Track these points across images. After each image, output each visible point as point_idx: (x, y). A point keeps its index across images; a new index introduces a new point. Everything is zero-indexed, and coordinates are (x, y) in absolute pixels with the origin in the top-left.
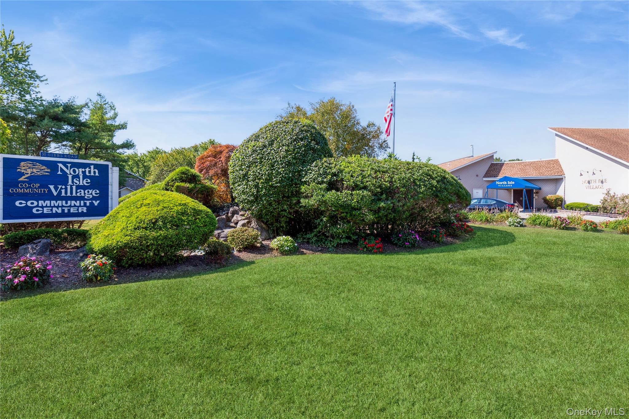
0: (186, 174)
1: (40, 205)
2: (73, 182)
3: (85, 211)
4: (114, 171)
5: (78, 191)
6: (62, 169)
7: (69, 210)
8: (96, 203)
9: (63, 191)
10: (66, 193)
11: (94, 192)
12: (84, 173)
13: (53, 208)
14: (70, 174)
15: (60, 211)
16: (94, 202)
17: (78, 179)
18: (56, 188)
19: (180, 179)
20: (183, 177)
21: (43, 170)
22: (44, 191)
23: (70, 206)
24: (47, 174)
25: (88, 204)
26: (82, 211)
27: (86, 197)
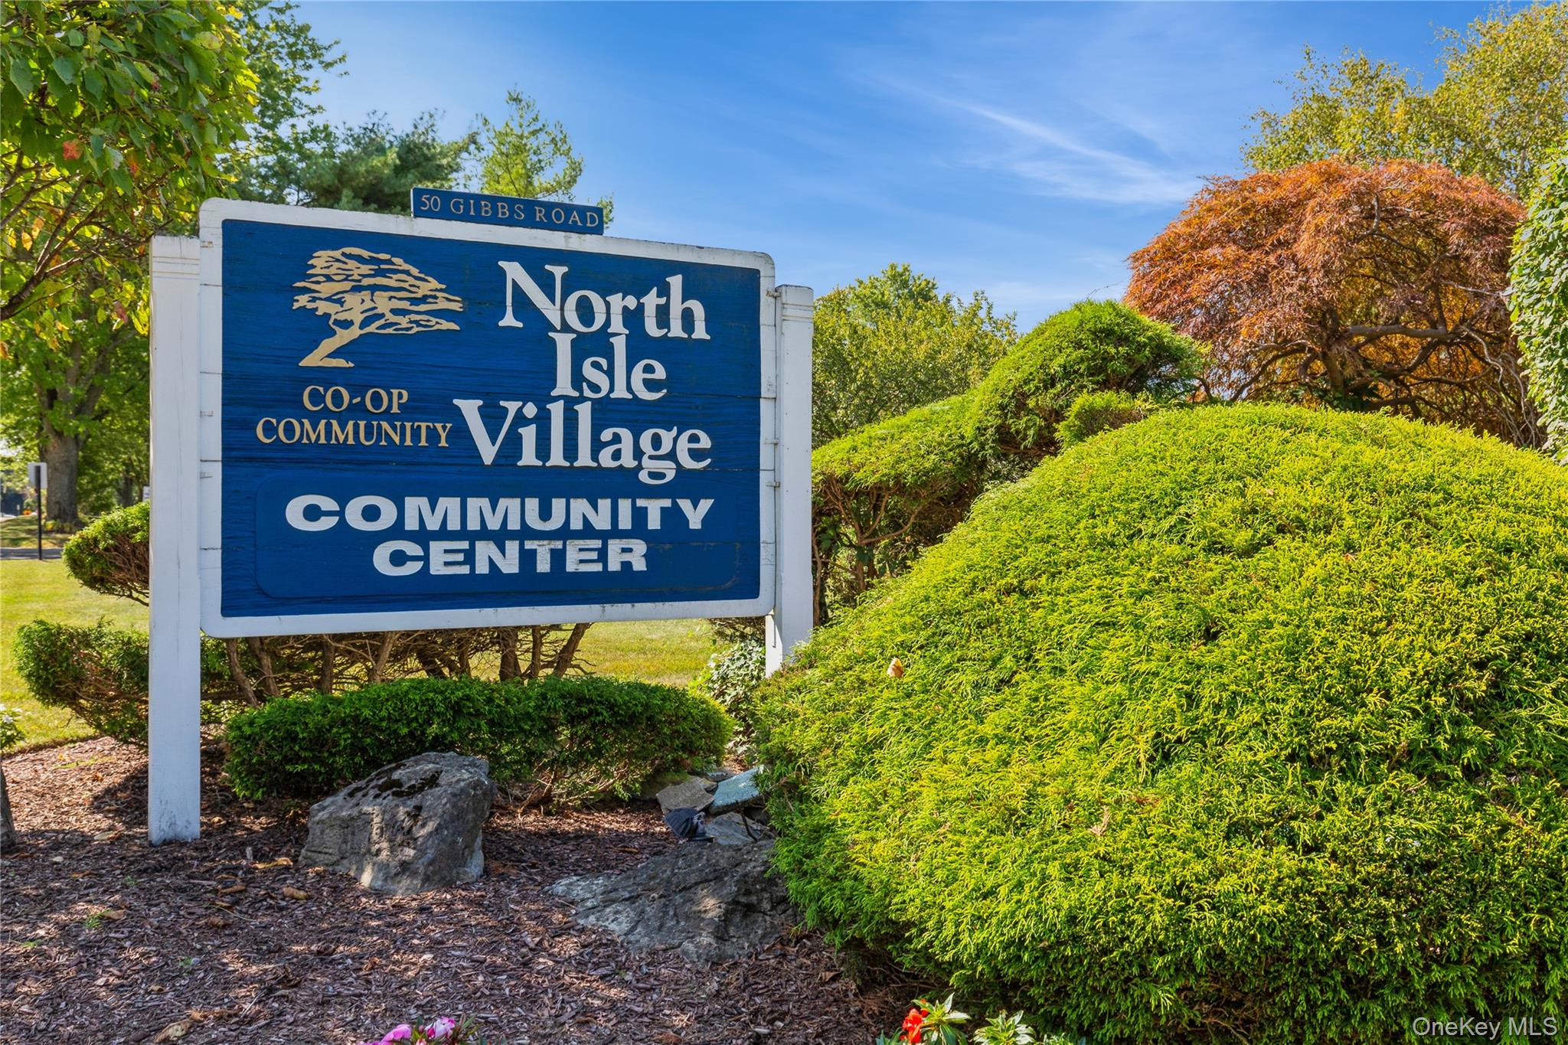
0: (1123, 340)
1: (411, 524)
2: (578, 379)
3: (639, 565)
4: (790, 312)
5: (606, 435)
6: (522, 303)
7: (558, 557)
8: (695, 514)
9: (529, 434)
10: (543, 448)
11: (683, 445)
12: (633, 318)
13: (480, 546)
14: (566, 328)
15: (510, 564)
16: (685, 505)
17: (604, 362)
18: (492, 417)
19: (1092, 372)
20: (1107, 358)
21: (424, 299)
22: (433, 435)
23: (565, 533)
24: (446, 325)
25: (654, 522)
26: (627, 566)
27: (643, 477)
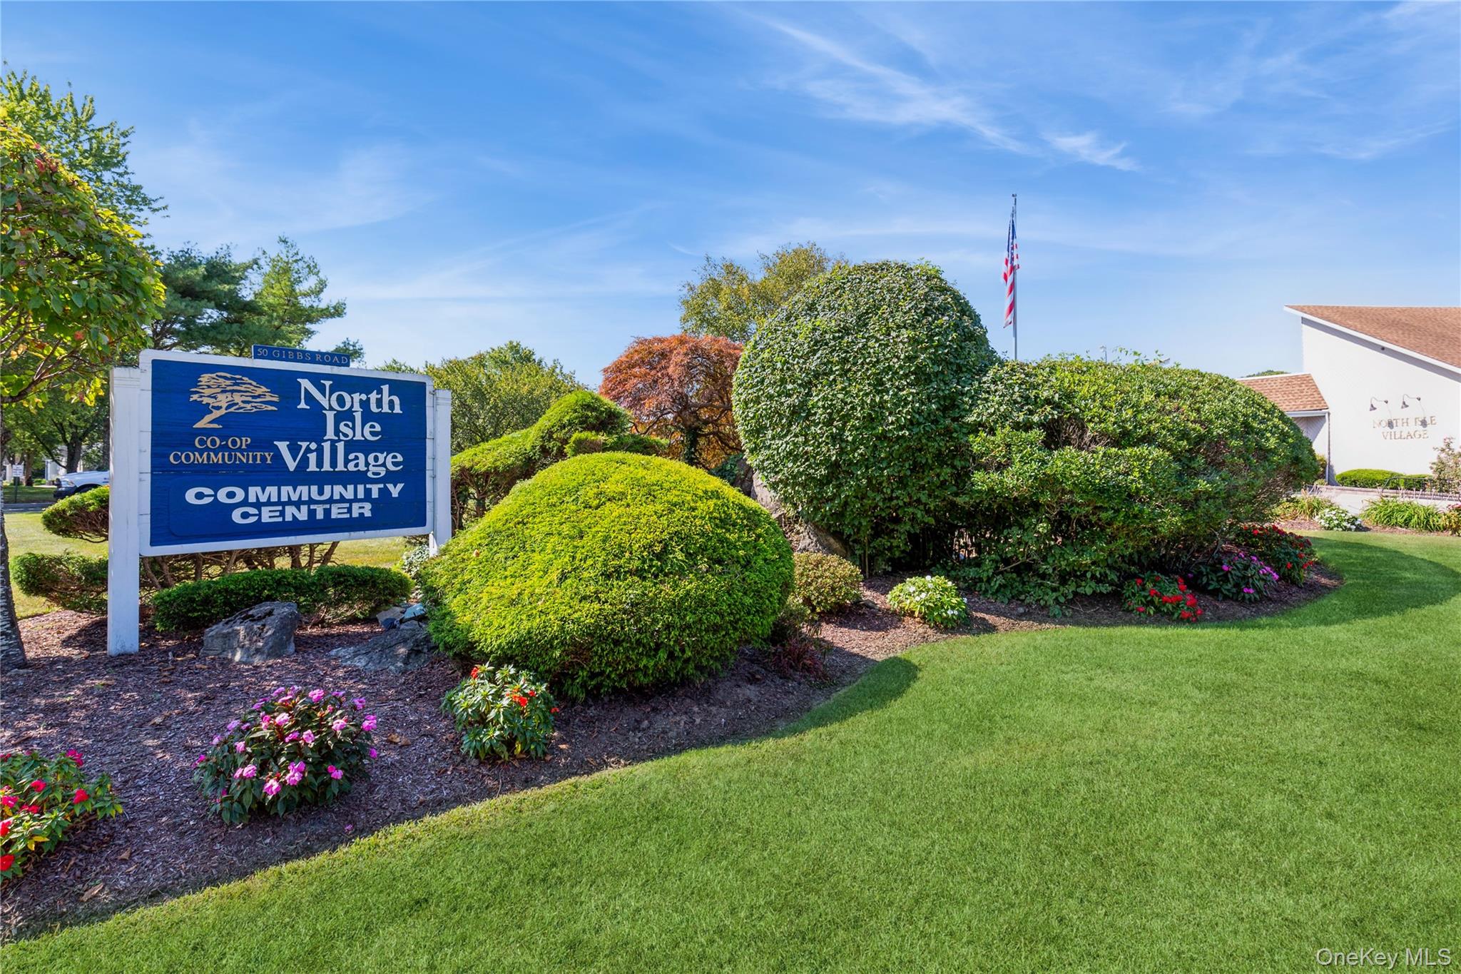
0: (594, 409)
1: (252, 499)
2: (337, 432)
3: (368, 514)
4: (440, 401)
5: (351, 456)
6: (309, 397)
7: (327, 512)
8: (395, 491)
9: (313, 457)
10: (320, 463)
11: (389, 460)
12: (365, 404)
13: (287, 508)
14: (331, 409)
15: (303, 515)
16: (390, 486)
17: (350, 424)
18: (294, 450)
19: (581, 423)
20: (587, 417)
21: (259, 396)
22: (263, 459)
23: (331, 501)
24: (270, 408)
25: (375, 495)
26: (361, 514)
27: (370, 474)
